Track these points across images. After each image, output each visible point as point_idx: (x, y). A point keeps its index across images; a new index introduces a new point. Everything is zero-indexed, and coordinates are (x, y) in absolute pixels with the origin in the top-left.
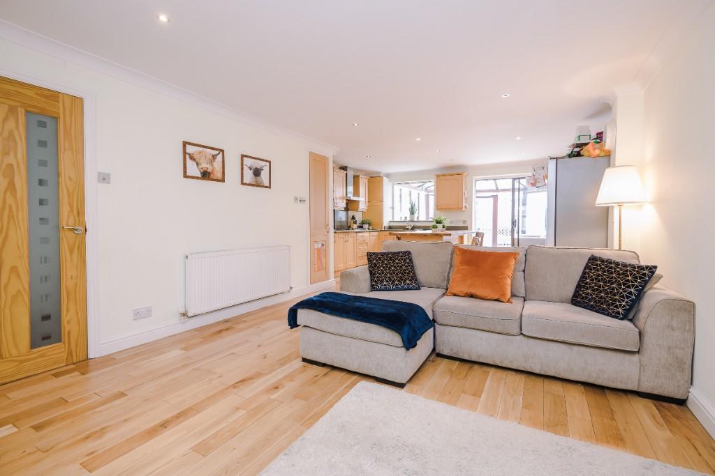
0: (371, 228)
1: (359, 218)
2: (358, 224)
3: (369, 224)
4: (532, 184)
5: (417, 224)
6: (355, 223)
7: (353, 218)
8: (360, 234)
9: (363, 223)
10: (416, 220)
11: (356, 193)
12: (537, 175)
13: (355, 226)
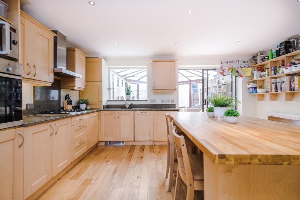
0: (89, 108)
1: (75, 98)
2: (74, 104)
3: (87, 104)
4: (221, 73)
5: (134, 103)
6: (70, 103)
7: (67, 97)
8: (78, 118)
9: (79, 103)
10: (131, 99)
11: (71, 65)
12: (223, 67)
13: (70, 107)
